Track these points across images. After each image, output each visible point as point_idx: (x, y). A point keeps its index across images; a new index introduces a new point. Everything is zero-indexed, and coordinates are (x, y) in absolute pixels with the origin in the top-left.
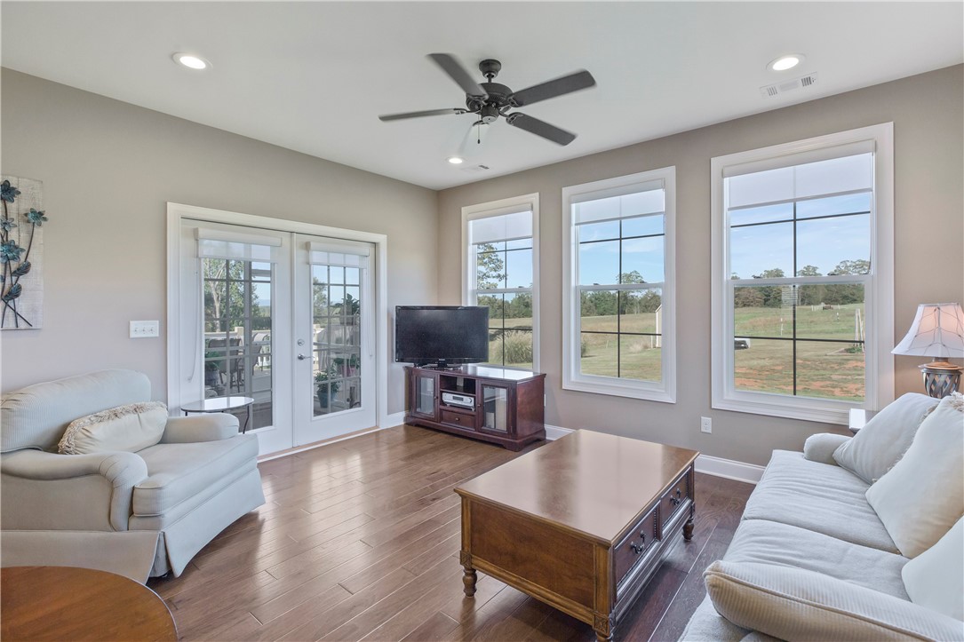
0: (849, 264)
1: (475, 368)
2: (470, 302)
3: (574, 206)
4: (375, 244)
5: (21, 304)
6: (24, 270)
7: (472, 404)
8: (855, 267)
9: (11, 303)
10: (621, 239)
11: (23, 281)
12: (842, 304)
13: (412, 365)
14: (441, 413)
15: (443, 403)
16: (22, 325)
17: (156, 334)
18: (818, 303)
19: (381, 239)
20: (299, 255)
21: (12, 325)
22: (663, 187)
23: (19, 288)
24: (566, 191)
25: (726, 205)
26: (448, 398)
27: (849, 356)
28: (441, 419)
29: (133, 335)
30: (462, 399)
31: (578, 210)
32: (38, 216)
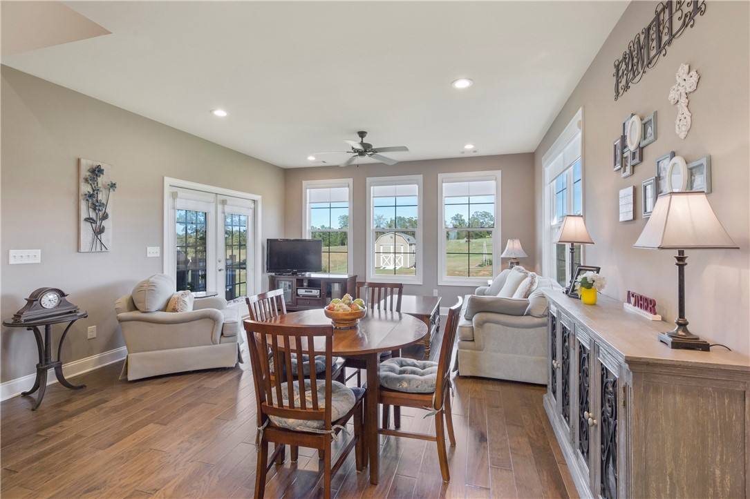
0: (479, 214)
1: (310, 275)
2: (307, 236)
3: (372, 187)
4: (254, 201)
5: (103, 236)
6: (105, 217)
7: (319, 293)
8: (482, 216)
9: (99, 236)
10: (396, 206)
11: (104, 223)
12: (476, 239)
13: (273, 274)
14: (297, 301)
15: (297, 295)
16: (104, 249)
17: (158, 255)
18: (463, 238)
19: (258, 197)
20: (220, 207)
21: (98, 249)
22: (417, 184)
23: (103, 227)
24: (369, 180)
25: (444, 196)
26: (301, 292)
27: (480, 268)
28: (297, 304)
29: (148, 256)
30: (311, 292)
31: (374, 190)
32: (113, 186)
